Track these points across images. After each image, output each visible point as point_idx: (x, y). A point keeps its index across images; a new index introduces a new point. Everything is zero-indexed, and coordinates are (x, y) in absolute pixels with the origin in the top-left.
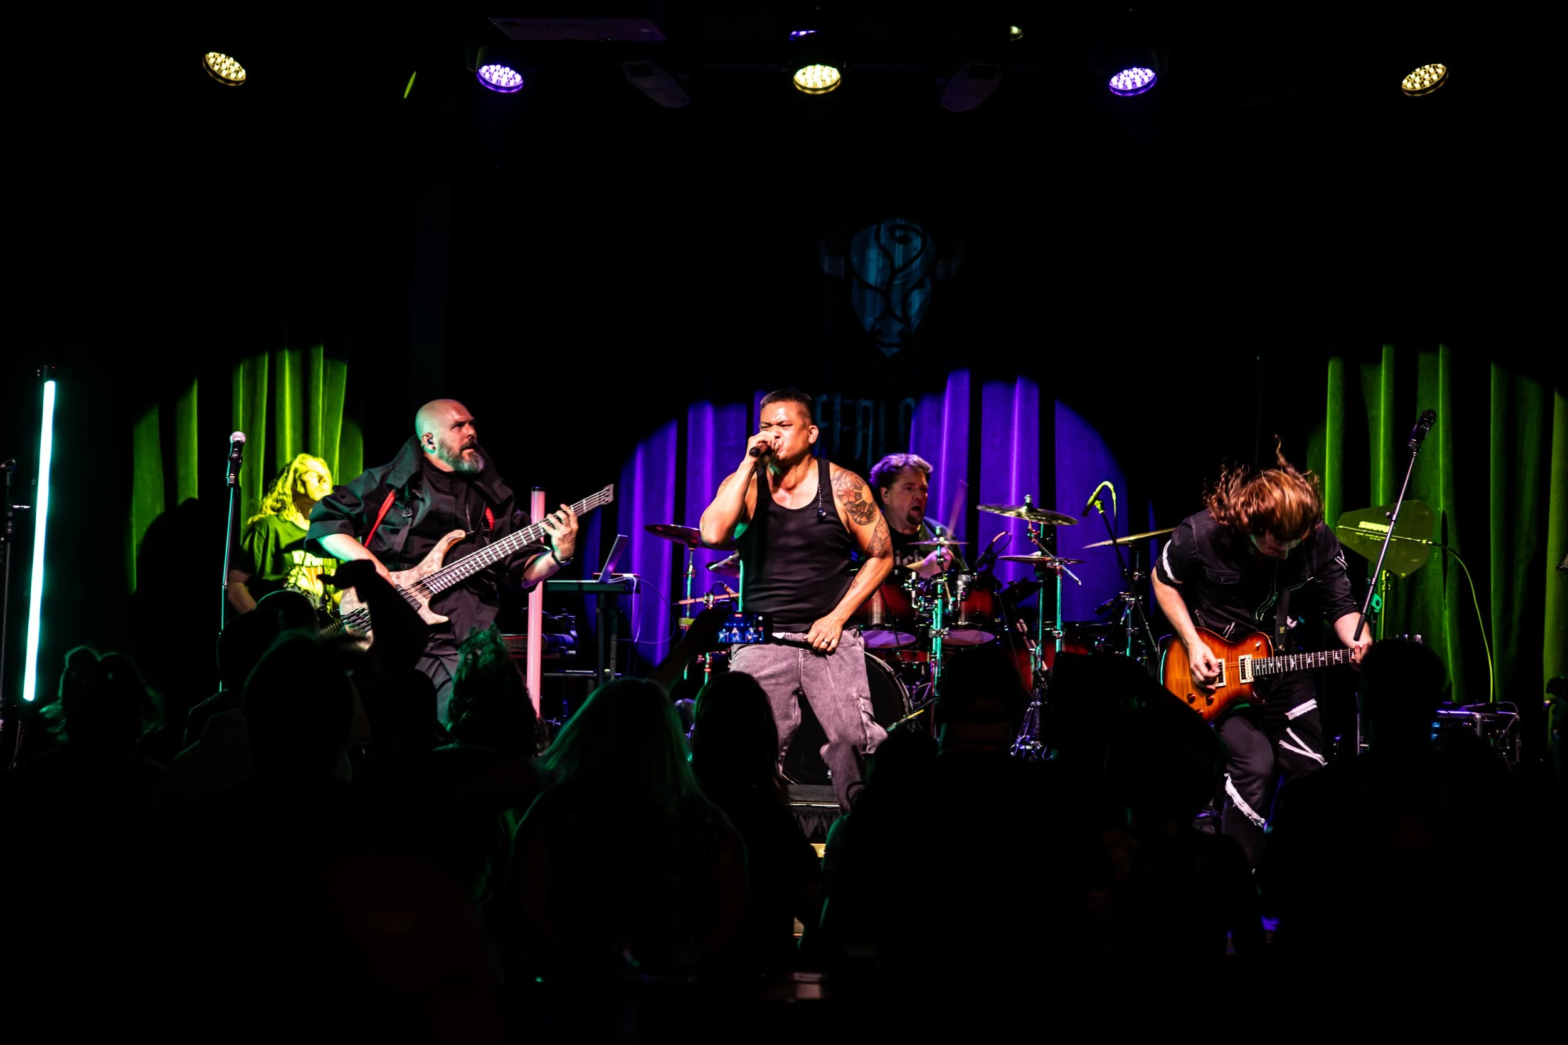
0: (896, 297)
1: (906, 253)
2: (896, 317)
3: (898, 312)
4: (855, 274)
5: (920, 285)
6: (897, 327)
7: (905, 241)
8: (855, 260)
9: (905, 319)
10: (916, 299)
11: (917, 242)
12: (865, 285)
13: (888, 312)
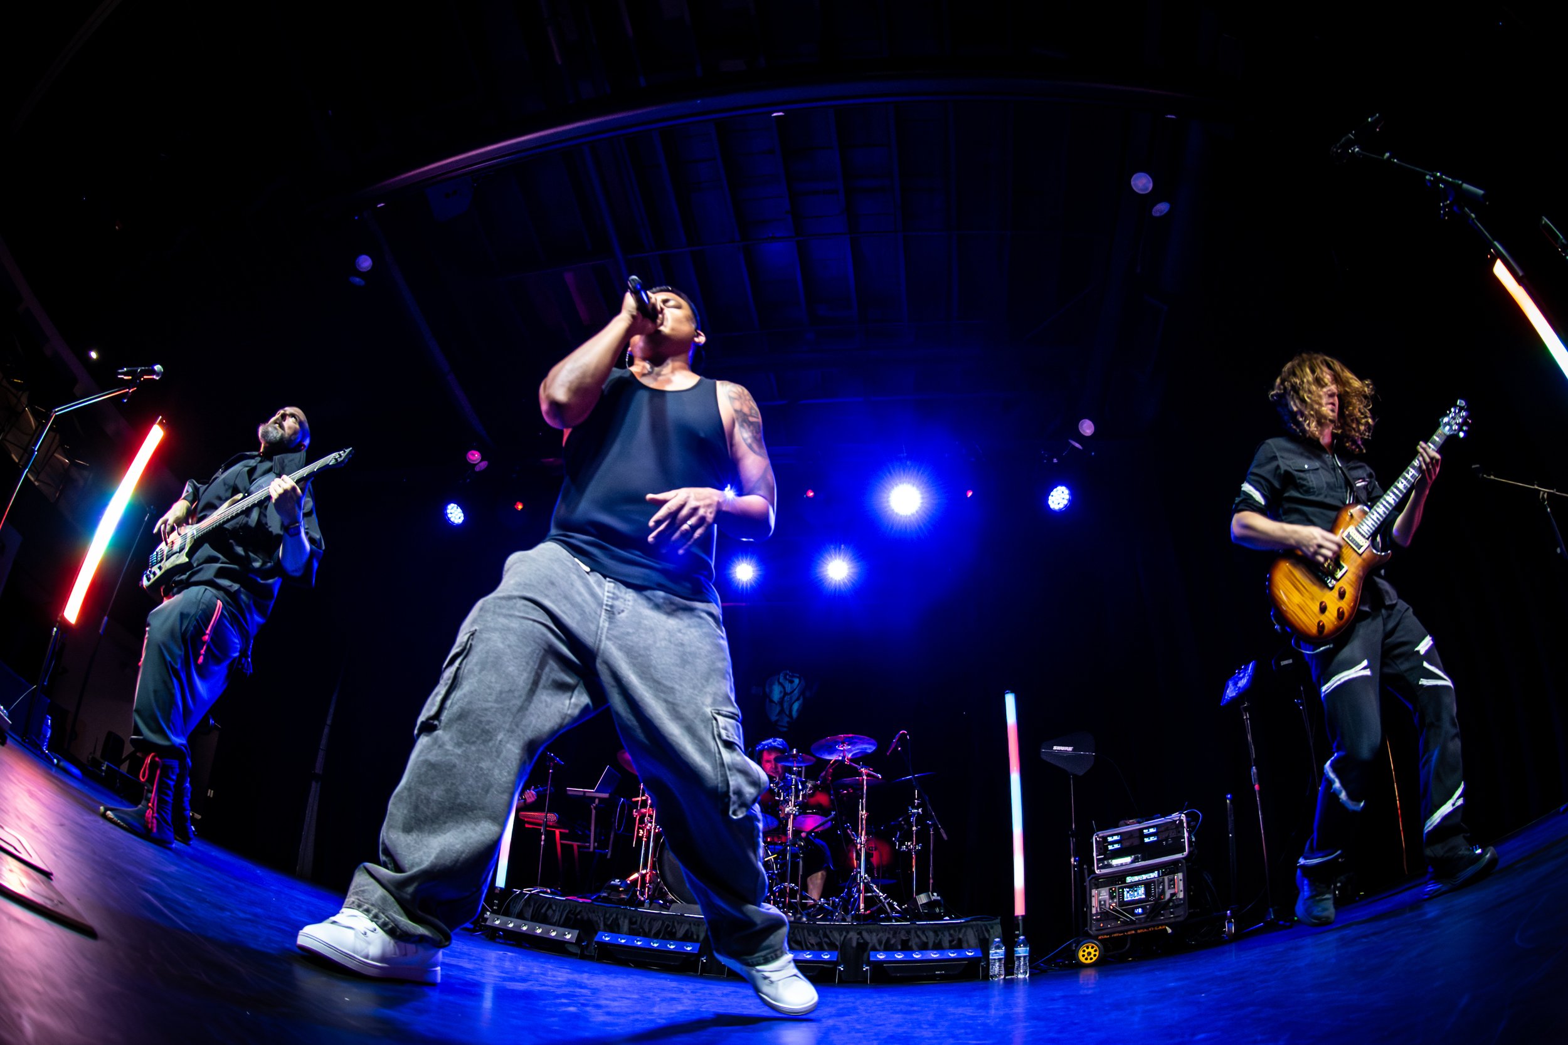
0: (786, 705)
1: (792, 687)
2: (786, 715)
3: (787, 713)
4: (768, 697)
5: (798, 699)
6: (787, 719)
7: (792, 682)
8: (767, 690)
9: (790, 716)
10: (796, 706)
11: (797, 681)
12: (772, 701)
13: (782, 711)
